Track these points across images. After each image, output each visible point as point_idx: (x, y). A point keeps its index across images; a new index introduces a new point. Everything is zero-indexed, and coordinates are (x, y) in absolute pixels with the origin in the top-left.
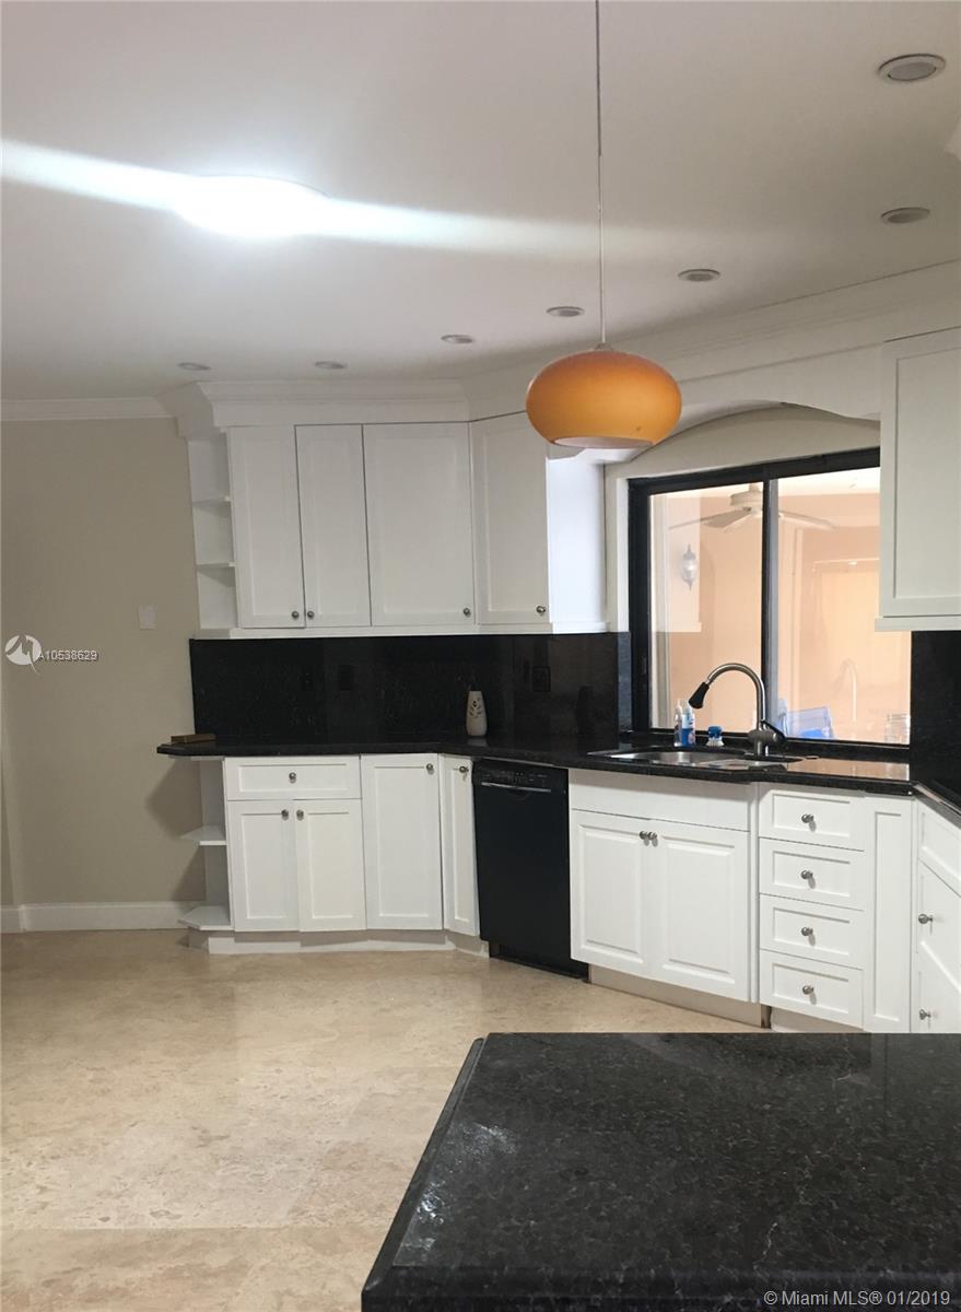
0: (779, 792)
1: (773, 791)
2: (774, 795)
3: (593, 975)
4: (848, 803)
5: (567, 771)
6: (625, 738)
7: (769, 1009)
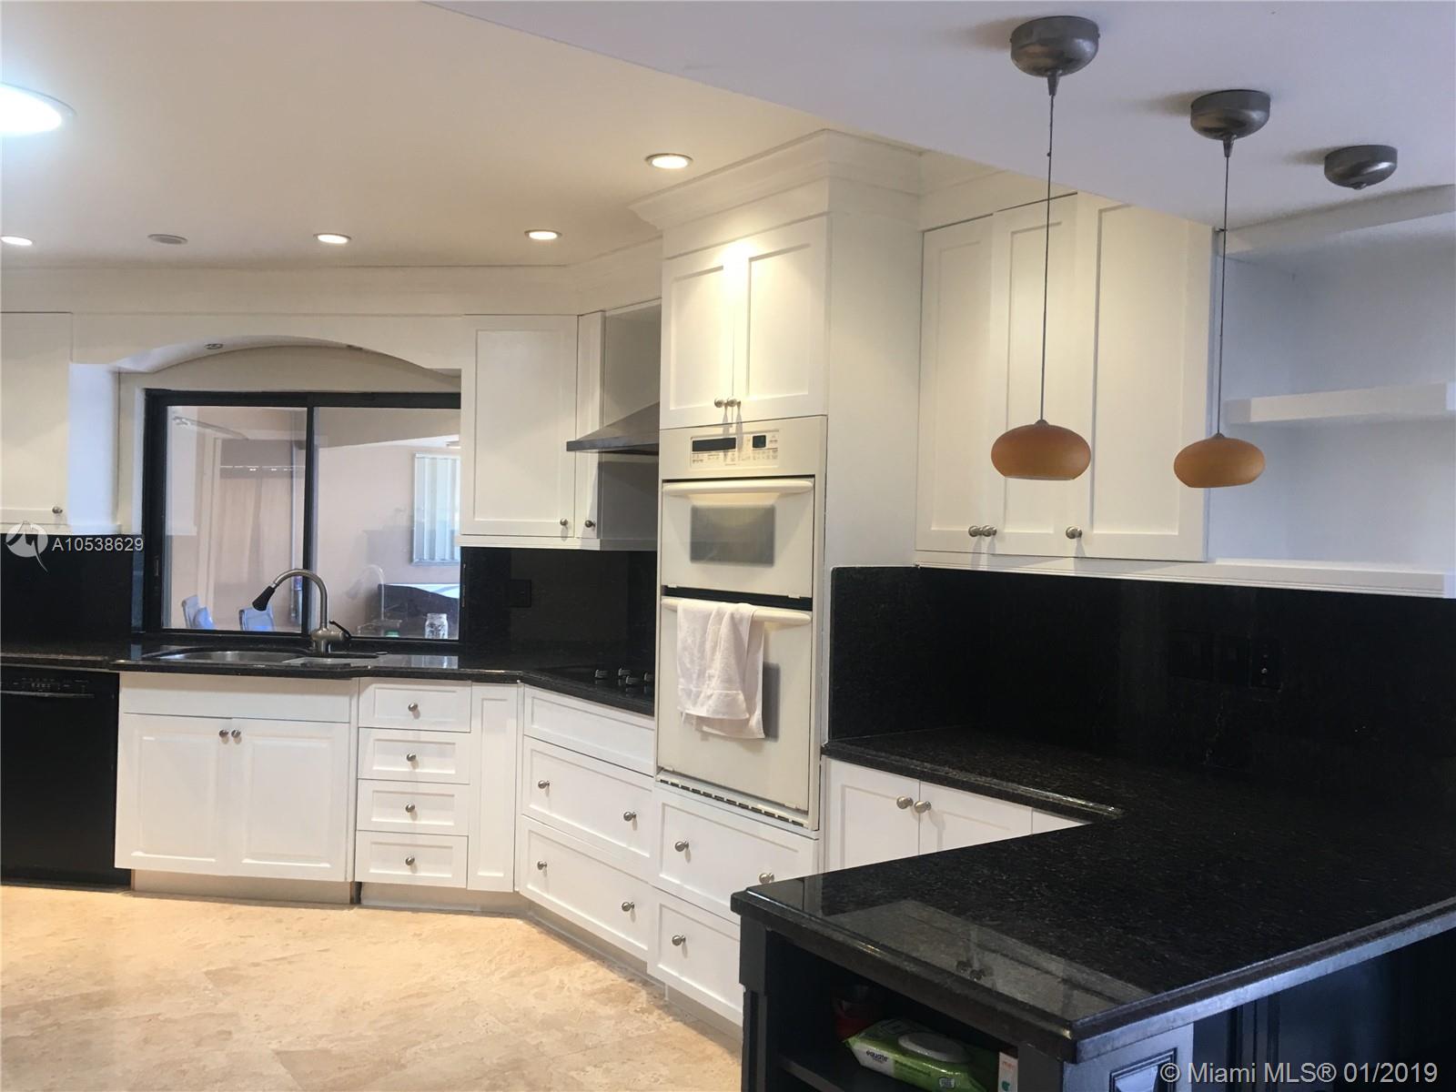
0: (379, 685)
1: (374, 685)
2: (375, 688)
3: (137, 881)
4: (454, 692)
5: (118, 674)
6: (137, 639)
7: (360, 885)
